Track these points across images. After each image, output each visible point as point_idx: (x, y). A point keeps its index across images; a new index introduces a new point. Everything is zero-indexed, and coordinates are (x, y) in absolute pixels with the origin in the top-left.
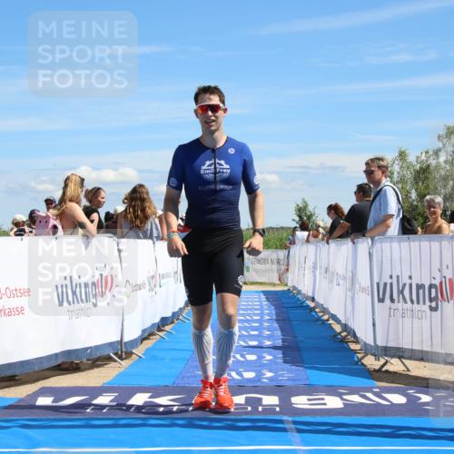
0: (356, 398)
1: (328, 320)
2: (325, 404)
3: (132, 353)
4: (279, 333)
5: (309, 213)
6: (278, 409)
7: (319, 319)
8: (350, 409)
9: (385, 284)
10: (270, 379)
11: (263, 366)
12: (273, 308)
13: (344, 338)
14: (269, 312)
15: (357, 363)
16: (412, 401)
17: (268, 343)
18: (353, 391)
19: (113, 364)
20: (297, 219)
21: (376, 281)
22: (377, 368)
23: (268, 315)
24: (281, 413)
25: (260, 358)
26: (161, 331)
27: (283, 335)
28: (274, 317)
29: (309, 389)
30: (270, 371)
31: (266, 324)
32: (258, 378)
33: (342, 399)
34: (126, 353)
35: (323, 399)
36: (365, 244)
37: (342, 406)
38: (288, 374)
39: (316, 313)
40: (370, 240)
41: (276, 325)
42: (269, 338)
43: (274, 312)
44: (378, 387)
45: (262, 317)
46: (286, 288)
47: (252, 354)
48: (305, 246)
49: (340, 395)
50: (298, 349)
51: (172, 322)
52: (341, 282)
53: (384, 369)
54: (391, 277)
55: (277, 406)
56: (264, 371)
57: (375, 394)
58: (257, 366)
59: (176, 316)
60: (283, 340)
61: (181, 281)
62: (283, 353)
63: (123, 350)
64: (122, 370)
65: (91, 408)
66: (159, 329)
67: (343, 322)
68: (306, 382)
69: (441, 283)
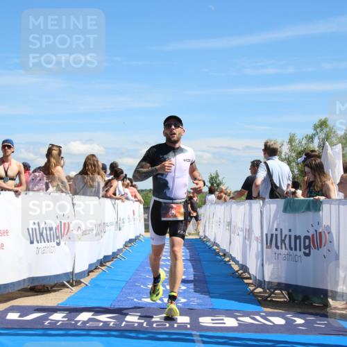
0: (247, 320)
1: (229, 261)
2: (224, 323)
3: (81, 282)
4: (192, 270)
5: (218, 182)
6: (189, 326)
7: (222, 260)
8: (243, 327)
9: (272, 235)
10: (183, 303)
12: (188, 251)
13: (241, 275)
14: (185, 254)
15: (249, 294)
16: (290, 322)
18: (246, 314)
19: (66, 290)
21: (265, 232)
23: (184, 256)
24: (191, 329)
26: (104, 266)
27: (195, 271)
28: (189, 258)
29: (213, 312)
30: (184, 298)
33: (238, 320)
34: (76, 282)
35: (223, 320)
36: (258, 205)
37: (237, 325)
38: (197, 300)
39: (220, 256)
40: (261, 202)
41: (189, 264)
43: (188, 254)
44: (264, 312)
46: (198, 237)
48: (213, 206)
49: (236, 317)
50: (206, 282)
51: (112, 260)
52: (241, 233)
53: (269, 299)
54: (276, 230)
56: (179, 298)
57: (262, 317)
59: (114, 256)
60: (195, 276)
61: (120, 229)
62: (194, 285)
63: (74, 279)
64: (72, 294)
65: (48, 322)
66: (102, 265)
67: (241, 263)
68: (211, 307)
69: (313, 235)
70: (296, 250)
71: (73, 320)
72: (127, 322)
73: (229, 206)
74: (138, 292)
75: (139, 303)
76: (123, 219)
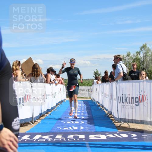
0: (111, 136)
1: (104, 110)
2: (100, 138)
3: (36, 121)
4: (87, 114)
5: (98, 74)
6: (84, 140)
7: (101, 109)
8: (109, 139)
9: (121, 97)
10: (82, 129)
11: (80, 125)
13: (109, 115)
14: (84, 107)
15: (112, 124)
16: (130, 136)
17: (83, 118)
18: (110, 133)
19: (30, 125)
20: (95, 76)
21: (118, 96)
22: (119, 125)
23: (84, 108)
24: (85, 141)
25: (80, 122)
26: (47, 114)
27: (88, 115)
28: (86, 109)
29: (95, 133)
30: (83, 127)
31: (83, 111)
32: (78, 129)
33: (106, 136)
35: (100, 136)
36: (115, 84)
37: (106, 138)
38: (88, 128)
39: (100, 107)
41: (86, 111)
42: (83, 116)
43: (86, 107)
44: (119, 132)
45: (82, 109)
46: (91, 99)
47: (77, 121)
48: (96, 85)
49: (105, 135)
50: (93, 119)
51: (51, 111)
52: (108, 97)
53: (121, 126)
55: (84, 138)
56: (81, 127)
57: (117, 134)
58: (78, 125)
59: (52, 108)
60: (88, 117)
61: (54, 97)
62: (88, 121)
63: (34, 120)
64: (32, 127)
65: (21, 140)
66: (46, 113)
67: (108, 110)
68: (95, 131)
69: (139, 97)
70: (132, 103)
71: (32, 139)
72: (56, 139)
73: (103, 85)
74: (62, 125)
75: (62, 130)
76: (56, 93)
